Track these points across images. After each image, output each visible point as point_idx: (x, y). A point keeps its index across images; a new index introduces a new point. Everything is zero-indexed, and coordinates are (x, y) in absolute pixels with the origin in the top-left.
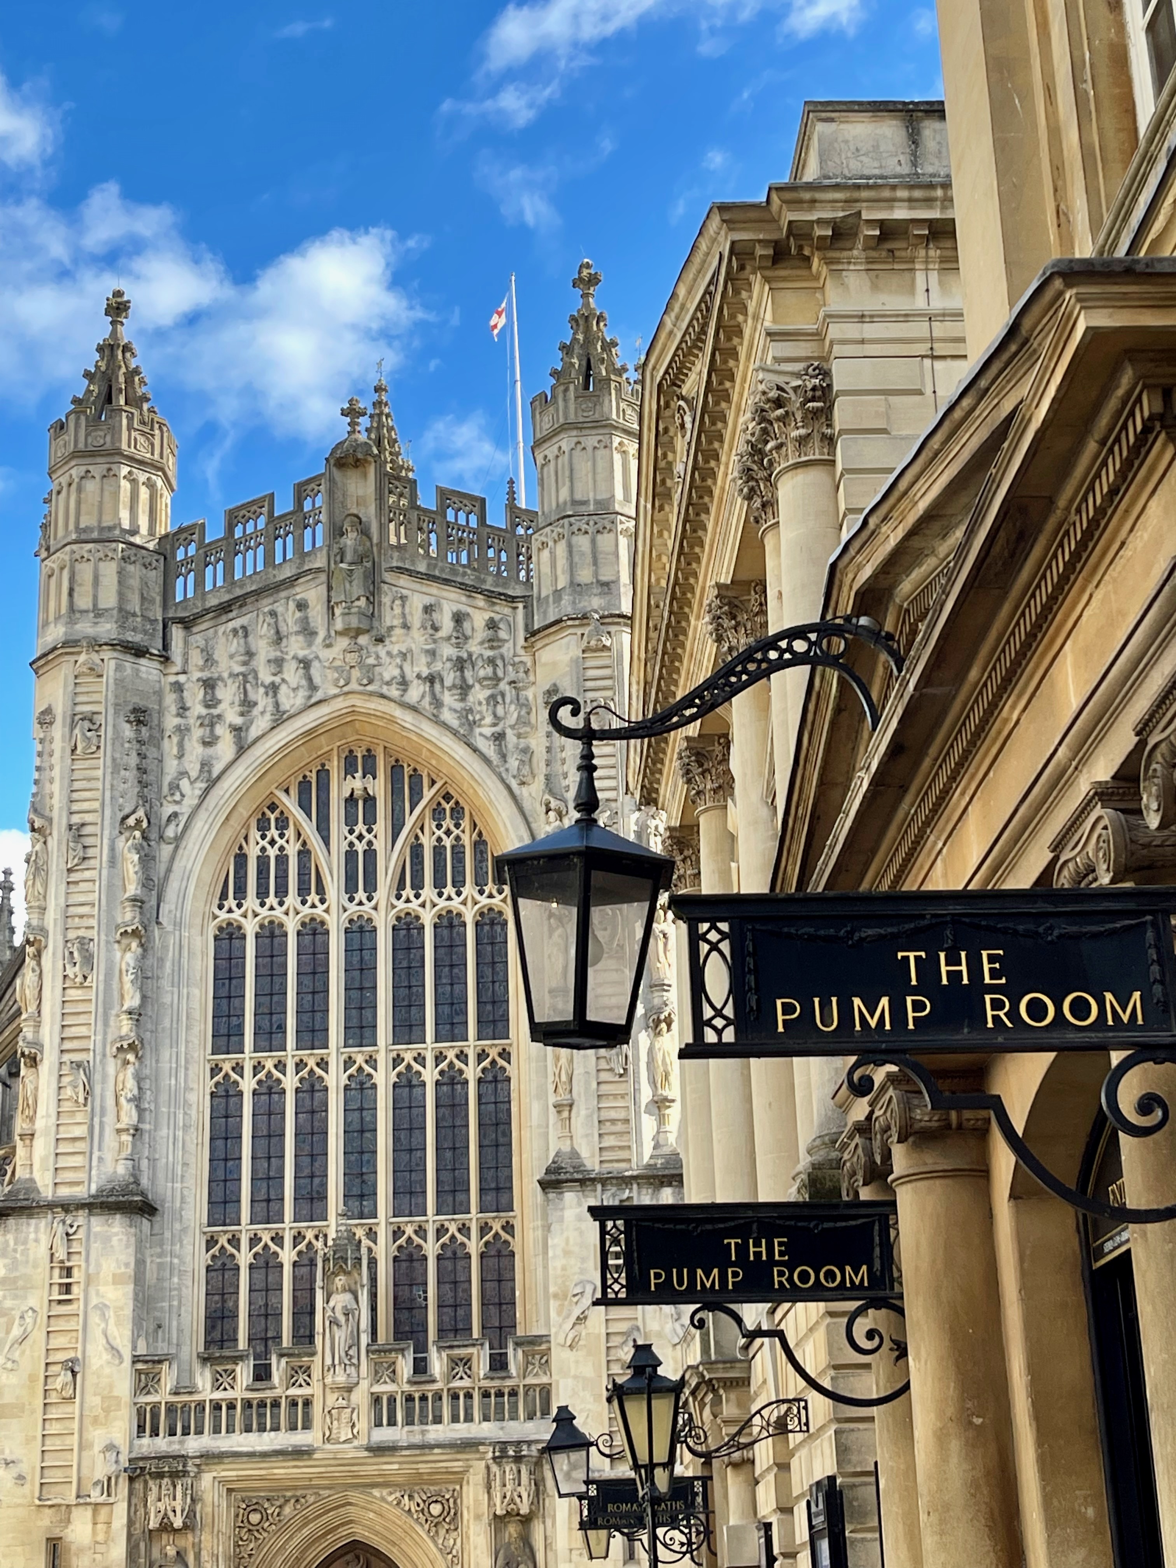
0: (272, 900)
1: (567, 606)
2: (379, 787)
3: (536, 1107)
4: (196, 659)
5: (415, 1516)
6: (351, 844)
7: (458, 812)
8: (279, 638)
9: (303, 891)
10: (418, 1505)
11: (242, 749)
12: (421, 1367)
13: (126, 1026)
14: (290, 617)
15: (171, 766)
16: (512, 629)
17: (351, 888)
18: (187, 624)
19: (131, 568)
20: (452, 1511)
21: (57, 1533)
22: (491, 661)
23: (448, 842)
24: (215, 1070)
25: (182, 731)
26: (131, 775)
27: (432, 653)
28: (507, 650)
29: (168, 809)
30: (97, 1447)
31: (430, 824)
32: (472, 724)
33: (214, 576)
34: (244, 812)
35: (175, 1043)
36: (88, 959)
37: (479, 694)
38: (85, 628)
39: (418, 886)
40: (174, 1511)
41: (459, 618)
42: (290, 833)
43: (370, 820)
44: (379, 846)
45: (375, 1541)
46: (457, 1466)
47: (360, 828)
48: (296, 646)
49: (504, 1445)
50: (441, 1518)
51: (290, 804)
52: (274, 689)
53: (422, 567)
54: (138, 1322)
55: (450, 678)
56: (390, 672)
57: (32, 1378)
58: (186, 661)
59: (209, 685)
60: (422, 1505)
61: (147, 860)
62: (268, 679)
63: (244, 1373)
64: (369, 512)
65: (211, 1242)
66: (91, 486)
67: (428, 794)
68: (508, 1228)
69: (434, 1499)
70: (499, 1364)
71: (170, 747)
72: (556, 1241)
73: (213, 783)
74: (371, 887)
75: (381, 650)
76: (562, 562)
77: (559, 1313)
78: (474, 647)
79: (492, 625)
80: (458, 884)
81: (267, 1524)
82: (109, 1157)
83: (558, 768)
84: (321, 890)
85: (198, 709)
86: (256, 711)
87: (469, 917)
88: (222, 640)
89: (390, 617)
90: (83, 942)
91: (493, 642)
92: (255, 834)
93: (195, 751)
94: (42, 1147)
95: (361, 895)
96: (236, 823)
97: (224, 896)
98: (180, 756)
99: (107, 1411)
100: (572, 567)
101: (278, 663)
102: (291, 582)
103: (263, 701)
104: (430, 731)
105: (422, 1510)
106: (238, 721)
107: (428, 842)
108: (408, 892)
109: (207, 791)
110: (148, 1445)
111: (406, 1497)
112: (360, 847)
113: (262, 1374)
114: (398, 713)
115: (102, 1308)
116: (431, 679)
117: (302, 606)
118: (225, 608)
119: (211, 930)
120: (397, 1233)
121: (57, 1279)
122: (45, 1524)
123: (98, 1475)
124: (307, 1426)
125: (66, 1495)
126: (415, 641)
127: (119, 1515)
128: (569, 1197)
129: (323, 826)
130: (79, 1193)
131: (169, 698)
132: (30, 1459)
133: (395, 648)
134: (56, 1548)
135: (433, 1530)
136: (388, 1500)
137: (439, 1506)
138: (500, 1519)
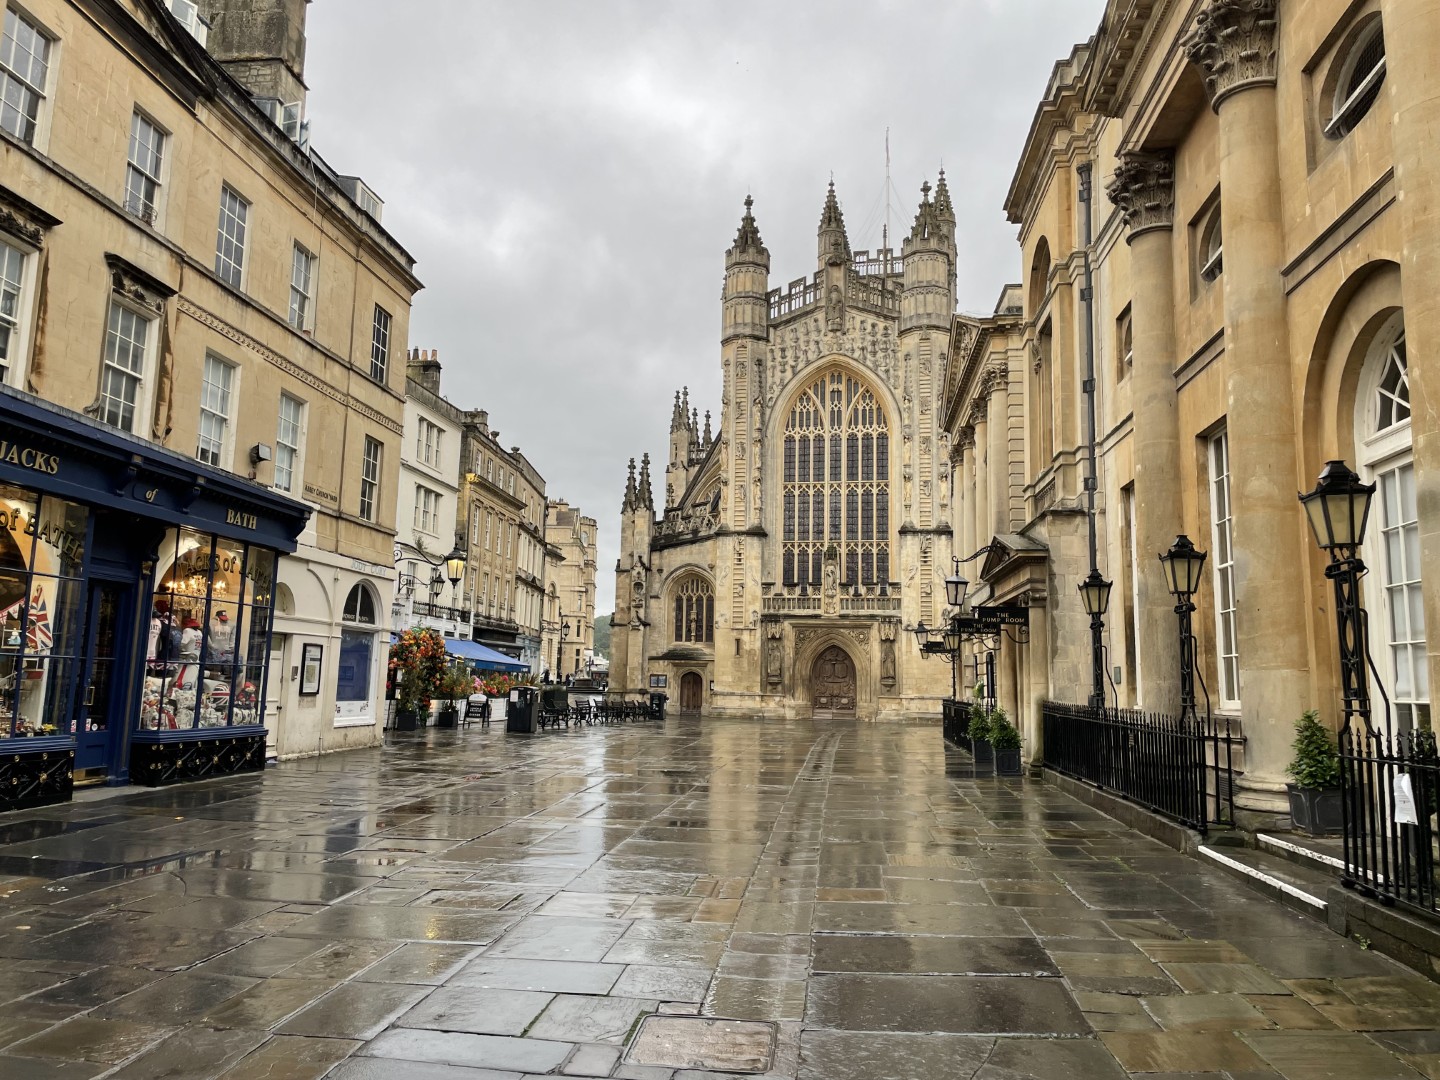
0: (805, 428)
1: (915, 323)
2: (842, 387)
3: (898, 505)
4: (779, 340)
5: (854, 638)
6: (833, 408)
7: (871, 396)
8: (807, 334)
9: (815, 425)
10: (855, 635)
11: (795, 374)
12: (856, 590)
13: (756, 474)
14: (812, 325)
15: (770, 380)
16: (893, 330)
17: (832, 424)
18: (775, 327)
19: (757, 308)
20: (867, 637)
21: (738, 637)
22: (885, 342)
23: (867, 408)
24: (785, 487)
25: (774, 367)
26: (757, 384)
27: (864, 339)
28: (891, 338)
29: (769, 396)
30: (751, 611)
31: (861, 402)
32: (877, 366)
33: (785, 308)
34: (795, 396)
35: (772, 478)
36: (743, 449)
37: (880, 354)
38: (740, 330)
39: (856, 424)
40: (776, 633)
41: (873, 326)
42: (811, 404)
43: (839, 400)
44: (843, 409)
45: (842, 646)
46: (869, 623)
47: (836, 402)
48: (814, 336)
49: (885, 617)
50: (863, 639)
51: (811, 392)
52: (806, 351)
53: (860, 306)
54: (762, 572)
55: (870, 348)
56: (848, 346)
57: (729, 589)
58: (775, 341)
59: (783, 350)
60: (857, 635)
61: (763, 414)
62: (804, 348)
63: (798, 590)
64: (841, 284)
65: (785, 546)
66: (741, 275)
67: (861, 390)
68: (887, 545)
69: (861, 633)
70: (883, 592)
71: (769, 373)
72: (904, 552)
73: (784, 387)
74: (839, 424)
75: (845, 337)
76: (913, 305)
77: (904, 576)
78: (879, 336)
79: (886, 328)
80: (871, 424)
81: (806, 638)
82: (752, 516)
83: (909, 384)
84: (822, 424)
85: (779, 359)
86: (800, 360)
87: (875, 436)
88: (788, 333)
89: (848, 325)
90: (742, 444)
91: (886, 335)
92: (798, 404)
93: (778, 374)
94: (730, 513)
95: (836, 427)
96: (792, 400)
97: (788, 426)
98: (773, 377)
99: (753, 600)
100: (916, 308)
101: (808, 342)
102: (812, 311)
103: (802, 357)
104: (862, 367)
105: (857, 637)
106: (793, 364)
107: (860, 408)
108: (853, 426)
109: (782, 390)
110: (766, 611)
112: (836, 409)
113: (804, 590)
114: (851, 361)
115: (751, 567)
116: (863, 349)
117: (816, 321)
118: (788, 322)
119: (784, 439)
120: (848, 545)
121: (736, 556)
122: (735, 634)
123: (751, 620)
124: (819, 608)
125: (741, 626)
126: (857, 334)
127: (758, 633)
128: (909, 537)
129: (823, 401)
130: (743, 529)
131: (769, 356)
132: (729, 614)
133: (850, 337)
134: (739, 642)
135: (862, 643)
136: (846, 633)
137: (862, 636)
138: (883, 641)
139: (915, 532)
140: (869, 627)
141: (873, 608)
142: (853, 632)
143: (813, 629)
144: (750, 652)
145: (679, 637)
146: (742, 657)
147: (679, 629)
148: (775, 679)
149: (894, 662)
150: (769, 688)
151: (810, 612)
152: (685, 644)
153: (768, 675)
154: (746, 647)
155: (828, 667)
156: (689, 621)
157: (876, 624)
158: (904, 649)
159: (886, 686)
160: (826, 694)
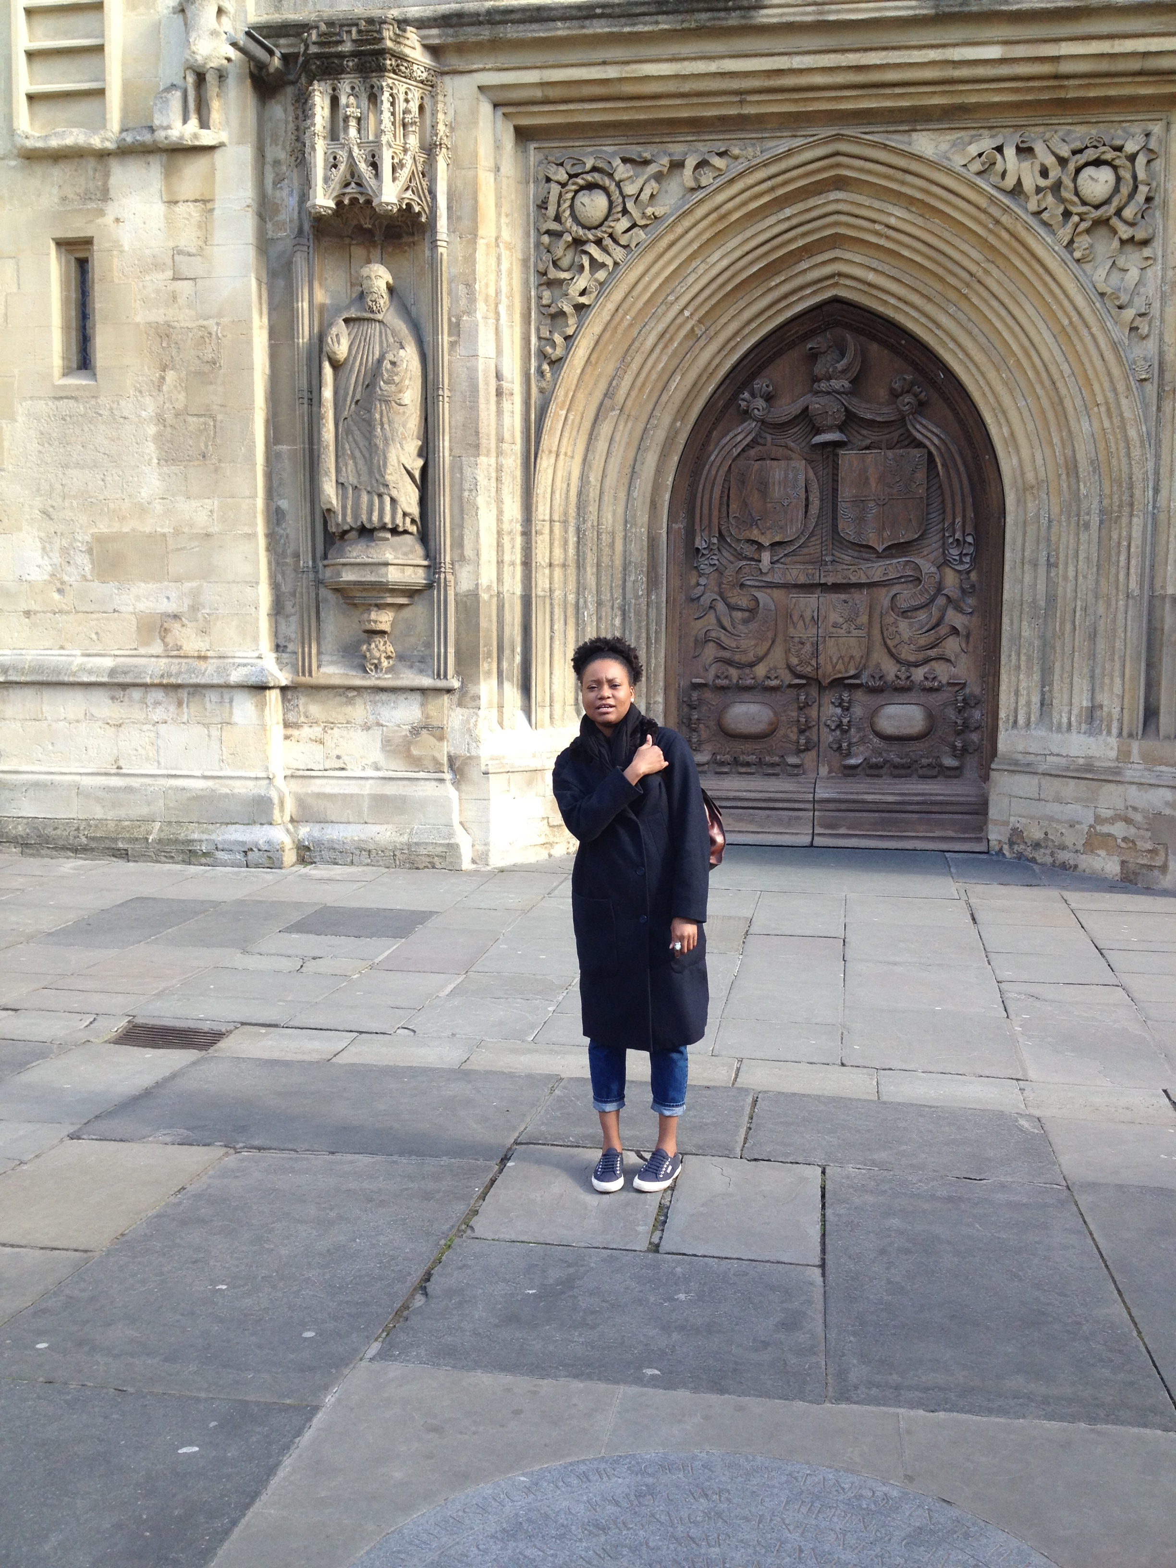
5: (1033, 206)
10: (1044, 173)
20: (1143, 190)
21: (82, 226)
40: (375, 166)
50: (1111, 209)
60: (1055, 173)
69: (1091, 154)
81: (624, 223)
105: (1057, 187)
111: (1010, 152)
122: (48, 202)
123: (172, 72)
125: (94, 127)
127: (233, 177)
134: (83, 266)
135: (1083, 241)
136: (958, 161)
137: (1105, 175)
142: (1025, 151)
143: (677, 150)
144: (174, 351)
146: (109, 382)
153: (329, 534)
155: (787, 474)
160: (761, 670)
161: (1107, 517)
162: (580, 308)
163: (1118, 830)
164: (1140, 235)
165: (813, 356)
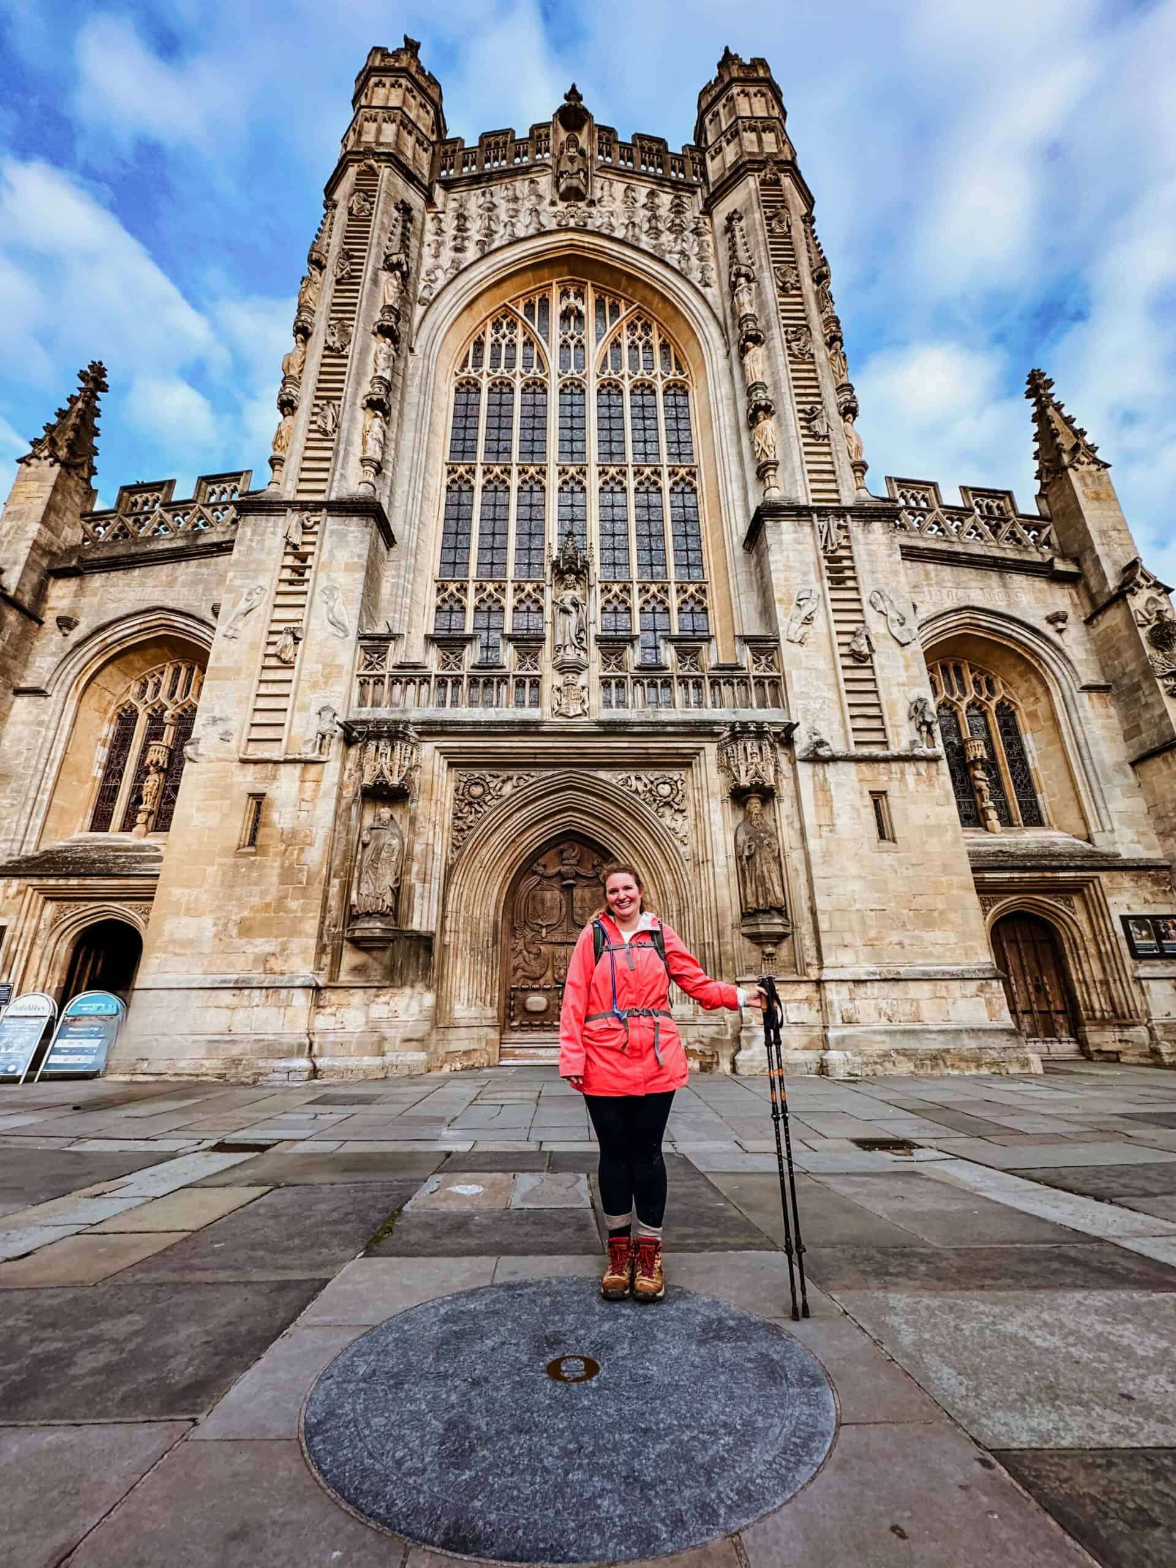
0: (502, 369)
2: (587, 308)
4: (453, 205)
5: (642, 797)
6: (565, 341)
7: (647, 326)
8: (516, 199)
9: (528, 364)
10: (646, 786)
11: (484, 256)
13: (374, 388)
14: (525, 189)
15: (428, 262)
16: (692, 204)
17: (564, 364)
18: (448, 185)
19: (407, 135)
20: (681, 793)
21: (261, 789)
22: (677, 219)
23: (640, 343)
24: (452, 471)
25: (440, 244)
26: (396, 238)
27: (632, 213)
28: (689, 215)
29: (424, 281)
30: (314, 709)
31: (626, 333)
32: (665, 252)
33: (470, 168)
34: (483, 308)
35: (418, 426)
36: (347, 336)
37: (668, 238)
38: (367, 148)
39: (617, 366)
40: (390, 771)
41: (652, 194)
42: (519, 330)
43: (580, 327)
44: (588, 341)
45: (596, 830)
46: (686, 745)
47: (572, 331)
48: (527, 204)
49: (741, 724)
50: (670, 799)
51: (519, 312)
52: (511, 224)
53: (623, 168)
55: (645, 227)
56: (601, 221)
57: (253, 646)
58: (445, 205)
59: (461, 220)
60: (649, 786)
62: (507, 219)
63: (472, 656)
65: (442, 589)
66: (381, 90)
67: (624, 314)
68: (701, 590)
69: (661, 780)
71: (428, 251)
73: (461, 271)
74: (581, 366)
75: (593, 210)
76: (734, 151)
77: (786, 615)
78: (664, 213)
79: (677, 202)
80: (650, 366)
81: (489, 797)
82: (352, 476)
83: (743, 256)
84: (541, 364)
85: (452, 232)
86: (496, 236)
87: (659, 387)
88: (474, 199)
89: (598, 194)
90: (344, 329)
91: (678, 209)
92: (491, 330)
93: (447, 255)
94: (290, 465)
95: (573, 368)
97: (465, 364)
98: (436, 256)
99: (327, 677)
101: (517, 211)
102: (526, 169)
103: (503, 231)
106: (483, 239)
107: (625, 342)
108: (610, 368)
109: (457, 275)
110: (368, 712)
111: (633, 779)
112: (573, 342)
114: (607, 244)
115: (332, 591)
116: (632, 226)
117: (534, 184)
119: (454, 383)
121: (290, 561)
122: (248, 779)
123: (312, 734)
124: (536, 703)
125: (274, 752)
126: (618, 206)
127: (331, 773)
128: (786, 525)
129: (544, 328)
130: (319, 498)
131: (430, 226)
132: (239, 719)
133: (603, 210)
134: (259, 804)
135: (661, 810)
136: (614, 782)
137: (667, 787)
138: (739, 796)
139: (800, 513)
140: (685, 761)
141: (700, 704)
142: (638, 779)
143: (511, 773)
144: (293, 839)
145: (101, 821)
146: (262, 851)
147: (107, 795)
148: (375, 927)
149: (778, 859)
150: (350, 958)
151: (509, 713)
152: (114, 836)
153: (352, 915)
154: (281, 818)
155: (553, 896)
156: (142, 772)
157: (711, 749)
158: (810, 820)
159: (757, 939)
160: (542, 981)
161: (680, 913)
162: (470, 828)
163: (697, 1047)
164: (681, 807)
165: (562, 852)
